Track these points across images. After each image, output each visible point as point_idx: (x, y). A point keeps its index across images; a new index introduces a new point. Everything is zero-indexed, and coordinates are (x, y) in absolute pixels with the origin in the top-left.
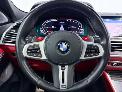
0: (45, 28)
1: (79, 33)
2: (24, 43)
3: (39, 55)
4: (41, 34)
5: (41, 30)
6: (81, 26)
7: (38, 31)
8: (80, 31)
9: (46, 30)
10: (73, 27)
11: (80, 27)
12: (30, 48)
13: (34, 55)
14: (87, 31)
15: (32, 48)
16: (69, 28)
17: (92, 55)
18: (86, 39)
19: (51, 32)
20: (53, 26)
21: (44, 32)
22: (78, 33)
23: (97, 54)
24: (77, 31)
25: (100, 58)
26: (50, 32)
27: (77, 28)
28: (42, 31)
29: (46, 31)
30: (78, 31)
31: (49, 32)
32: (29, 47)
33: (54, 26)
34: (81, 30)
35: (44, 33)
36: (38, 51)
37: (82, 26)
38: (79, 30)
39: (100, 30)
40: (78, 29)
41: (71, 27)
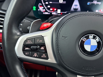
0: (47, 3)
2: (18, 34)
3: (44, 56)
4: (39, 13)
5: (41, 6)
7: (34, 8)
9: (49, 7)
12: (29, 42)
13: (35, 55)
15: (31, 43)
16: (88, 4)
21: (44, 10)
26: (55, 10)
28: (41, 9)
29: (49, 9)
31: (53, 10)
32: (26, 41)
35: (45, 12)
36: (42, 48)
41: (93, 2)
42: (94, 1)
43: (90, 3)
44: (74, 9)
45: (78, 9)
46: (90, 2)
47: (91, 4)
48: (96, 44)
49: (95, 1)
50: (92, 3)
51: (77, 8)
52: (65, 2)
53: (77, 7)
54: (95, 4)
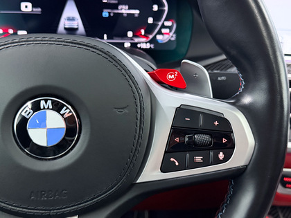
1: (153, 41)
6: (163, 5)
8: (160, 33)
10: (124, 10)
11: (160, 12)
14: (189, 33)
16: (105, 14)
17: (199, 159)
18: (171, 77)
19: (15, 33)
20: (23, 5)
22: (151, 42)
23: (221, 155)
24: (143, 32)
25: (237, 176)
26: (11, 31)
27: (143, 17)
30: (148, 32)
31: (5, 34)
33: (29, 5)
34: (163, 26)
37: (166, 8)
38: (154, 26)
39: (240, 34)
40: (150, 20)
41: (117, 9)
42: (120, 7)
43: (109, 13)
44: (65, 28)
45: (77, 29)
46: (109, 11)
47: (112, 15)
48: (62, 125)
49: (124, 7)
50: (116, 11)
51: (76, 27)
52: (38, 10)
53: (74, 25)
54: (125, 15)
